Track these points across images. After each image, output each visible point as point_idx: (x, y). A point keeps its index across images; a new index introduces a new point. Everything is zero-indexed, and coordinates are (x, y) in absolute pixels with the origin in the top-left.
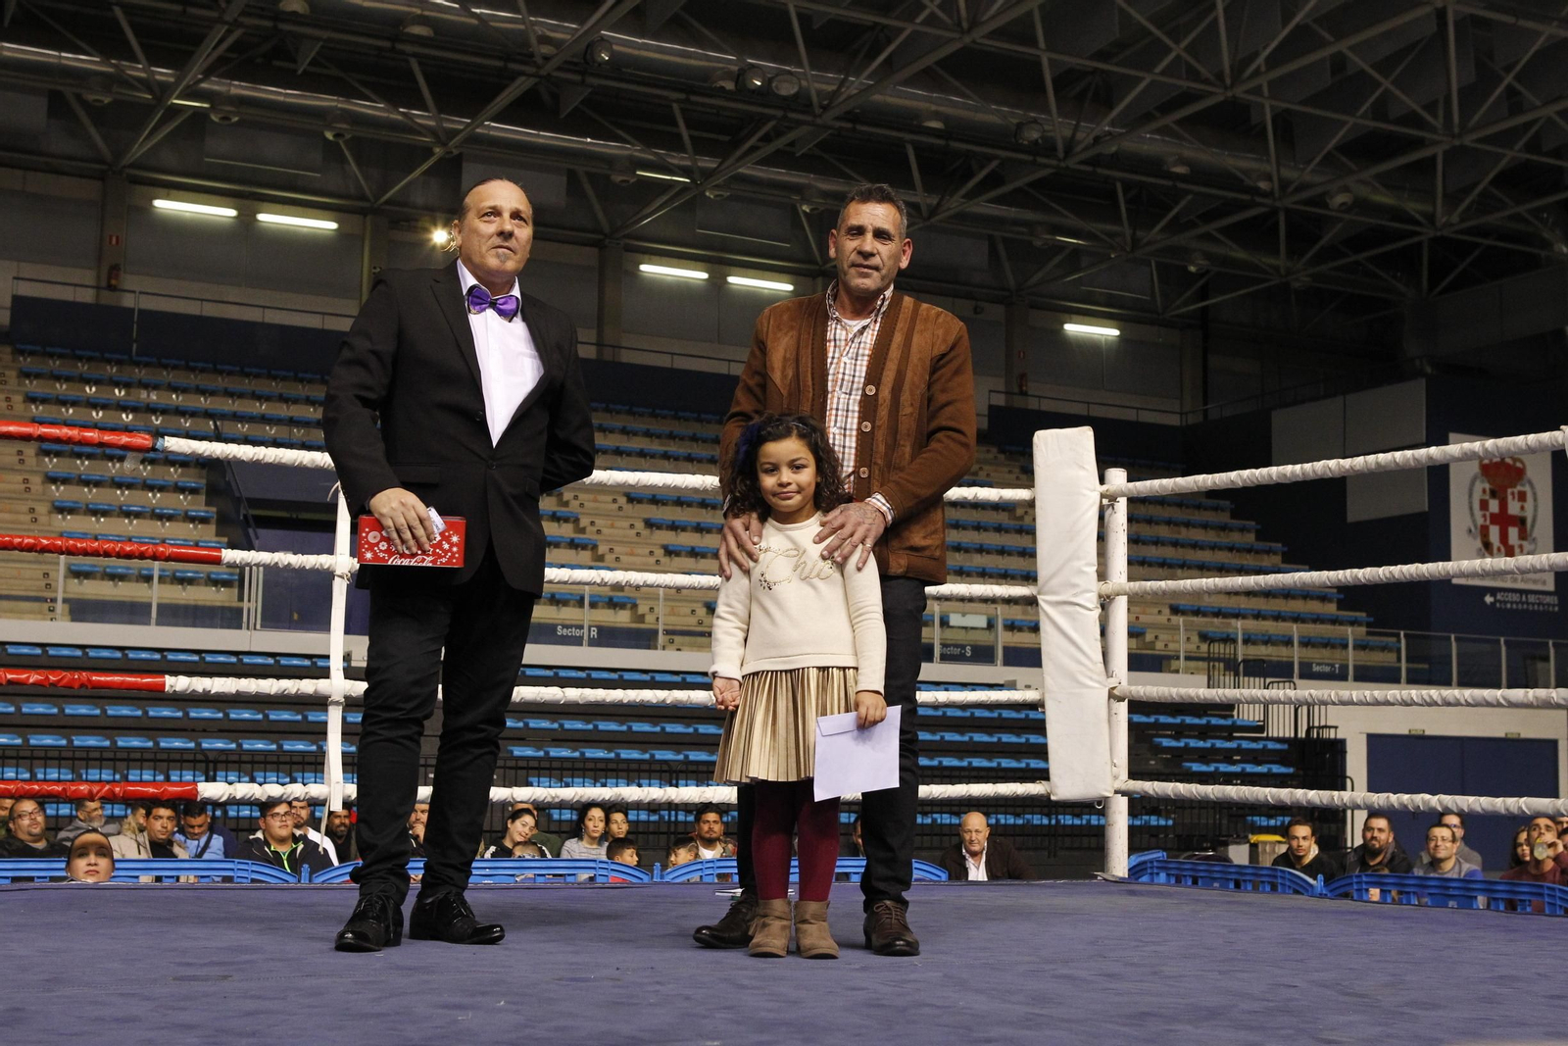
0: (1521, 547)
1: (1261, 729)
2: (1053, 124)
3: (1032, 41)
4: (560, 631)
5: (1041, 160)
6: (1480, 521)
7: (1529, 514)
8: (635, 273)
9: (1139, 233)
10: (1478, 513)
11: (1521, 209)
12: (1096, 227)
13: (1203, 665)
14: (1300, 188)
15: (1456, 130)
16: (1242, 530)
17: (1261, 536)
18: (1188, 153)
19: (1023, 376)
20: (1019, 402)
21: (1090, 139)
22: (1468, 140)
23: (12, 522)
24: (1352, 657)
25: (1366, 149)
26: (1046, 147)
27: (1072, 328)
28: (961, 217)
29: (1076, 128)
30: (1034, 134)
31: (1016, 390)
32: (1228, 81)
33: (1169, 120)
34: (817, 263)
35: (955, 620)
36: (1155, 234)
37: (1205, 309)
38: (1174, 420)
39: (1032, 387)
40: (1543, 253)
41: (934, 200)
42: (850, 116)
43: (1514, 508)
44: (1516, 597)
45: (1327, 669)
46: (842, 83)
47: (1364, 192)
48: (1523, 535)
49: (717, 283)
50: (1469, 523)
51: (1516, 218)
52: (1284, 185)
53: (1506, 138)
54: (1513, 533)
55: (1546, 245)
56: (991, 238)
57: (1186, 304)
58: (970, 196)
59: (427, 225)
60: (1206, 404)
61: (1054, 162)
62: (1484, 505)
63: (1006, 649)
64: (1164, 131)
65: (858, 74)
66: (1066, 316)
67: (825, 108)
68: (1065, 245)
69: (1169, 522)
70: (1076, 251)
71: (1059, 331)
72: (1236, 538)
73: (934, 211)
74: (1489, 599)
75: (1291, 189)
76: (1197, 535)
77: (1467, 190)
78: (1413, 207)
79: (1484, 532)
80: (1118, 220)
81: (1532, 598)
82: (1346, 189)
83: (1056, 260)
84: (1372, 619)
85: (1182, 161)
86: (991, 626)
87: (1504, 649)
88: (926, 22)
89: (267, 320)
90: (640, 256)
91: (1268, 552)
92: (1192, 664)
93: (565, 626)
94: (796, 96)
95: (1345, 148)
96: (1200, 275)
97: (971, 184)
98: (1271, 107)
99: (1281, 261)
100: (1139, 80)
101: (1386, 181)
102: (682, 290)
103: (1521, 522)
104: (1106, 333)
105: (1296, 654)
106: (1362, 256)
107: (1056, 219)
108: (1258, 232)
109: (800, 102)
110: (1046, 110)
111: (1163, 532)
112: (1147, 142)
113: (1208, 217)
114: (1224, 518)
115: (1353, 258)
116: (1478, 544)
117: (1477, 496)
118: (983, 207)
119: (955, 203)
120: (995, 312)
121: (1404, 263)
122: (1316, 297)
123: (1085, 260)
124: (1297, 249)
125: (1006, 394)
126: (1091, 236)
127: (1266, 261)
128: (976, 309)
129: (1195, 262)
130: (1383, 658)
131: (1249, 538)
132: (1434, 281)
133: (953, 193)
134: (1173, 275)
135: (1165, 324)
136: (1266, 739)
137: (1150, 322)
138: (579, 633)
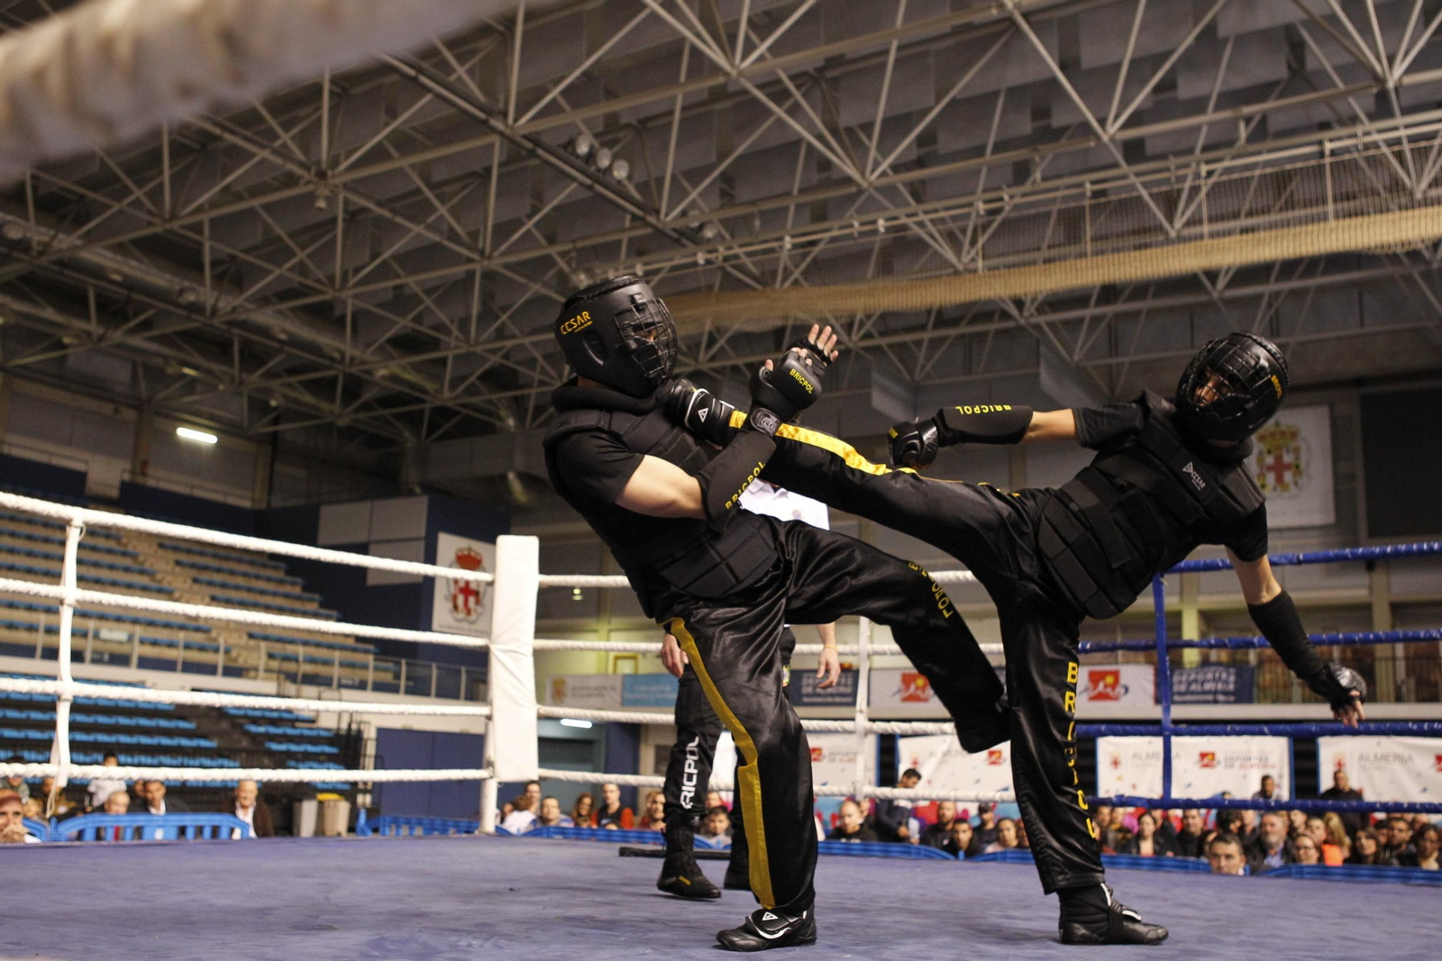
0: (475, 610)
1: (313, 721)
2: (205, 294)
3: (201, 232)
5: (194, 316)
6: (453, 591)
7: (481, 589)
9: (244, 376)
10: (452, 586)
11: (494, 397)
12: (215, 367)
13: (275, 676)
14: (363, 362)
15: (472, 341)
16: (293, 584)
17: (305, 589)
18: (289, 326)
19: (145, 464)
20: (140, 480)
21: (229, 309)
22: (479, 349)
24: (371, 676)
25: (407, 344)
26: (196, 308)
27: (184, 433)
28: (120, 346)
29: (217, 299)
30: (191, 298)
31: (139, 470)
32: (338, 285)
33: (285, 306)
35: (105, 634)
36: (255, 379)
37: (275, 434)
38: (247, 504)
39: (151, 470)
40: (498, 424)
41: (100, 331)
42: (62, 264)
43: (473, 585)
45: (350, 682)
46: (53, 238)
47: (397, 371)
48: (478, 602)
50: (446, 592)
51: (490, 402)
52: (352, 359)
53: (493, 352)
54: (472, 600)
55: (501, 419)
56: (134, 364)
57: (264, 427)
58: (132, 332)
60: (270, 496)
61: (201, 318)
63: (138, 658)
64: (280, 312)
65: (69, 232)
66: (178, 423)
67: (41, 254)
68: (184, 376)
69: (245, 575)
70: (193, 380)
71: (171, 435)
72: (288, 589)
73: (101, 338)
76: (261, 585)
77: (464, 378)
78: (429, 386)
79: (455, 598)
80: (230, 363)
82: (386, 367)
83: (178, 385)
85: (284, 331)
86: (130, 639)
87: (464, 677)
88: (130, 205)
91: (311, 600)
92: (268, 675)
94: (19, 242)
95: (392, 341)
96: (275, 409)
97: (133, 323)
98: (354, 305)
99: (336, 407)
100: (269, 272)
101: (416, 367)
103: (477, 594)
104: (207, 439)
105: (336, 672)
107: (187, 358)
108: (324, 388)
109: (23, 245)
110: (202, 283)
111: (240, 581)
112: (266, 317)
113: (291, 371)
114: (280, 575)
115: (381, 412)
116: (450, 605)
118: (137, 341)
119: (117, 335)
120: (130, 415)
121: (413, 420)
122: (350, 433)
123: (199, 388)
124: (346, 401)
125: (133, 472)
126: (208, 372)
127: (325, 406)
128: (116, 411)
129: (276, 399)
130: (388, 677)
131: (297, 590)
132: (430, 433)
133: (116, 328)
134: (259, 406)
135: (249, 438)
136: (318, 729)
137: (238, 436)
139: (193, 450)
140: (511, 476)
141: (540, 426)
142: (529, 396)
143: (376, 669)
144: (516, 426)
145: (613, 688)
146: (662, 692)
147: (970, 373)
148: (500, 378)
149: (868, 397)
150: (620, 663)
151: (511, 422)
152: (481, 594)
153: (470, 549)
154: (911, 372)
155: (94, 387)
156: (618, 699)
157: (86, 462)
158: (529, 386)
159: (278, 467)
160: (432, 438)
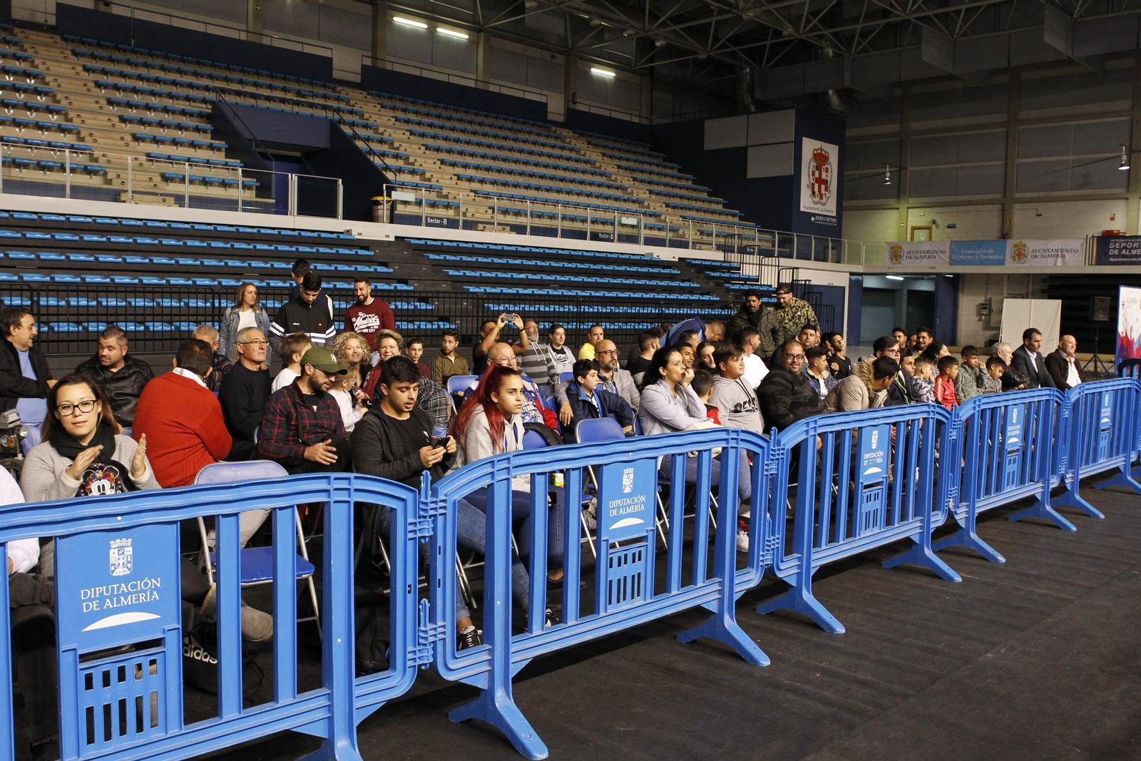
0: (825, 195)
1: (757, 280)
4: (429, 220)
6: (812, 181)
7: (829, 179)
8: (391, 22)
10: (811, 177)
11: (824, 33)
16: (687, 179)
17: (695, 182)
19: (574, 95)
23: (114, 145)
27: (595, 71)
31: (572, 100)
34: (479, 23)
35: (624, 220)
37: (652, 67)
38: (640, 121)
39: (579, 99)
40: (818, 54)
43: (824, 177)
44: (822, 218)
48: (826, 190)
49: (432, 31)
50: (808, 182)
54: (823, 187)
57: (645, 63)
60: (651, 115)
62: (813, 173)
63: (645, 238)
66: (593, 64)
68: (599, 26)
70: (604, 29)
71: (588, 72)
72: (685, 183)
74: (813, 219)
79: (813, 186)
81: (828, 219)
83: (592, 34)
86: (638, 224)
89: (209, 32)
90: (393, 12)
93: (431, 218)
96: (655, 50)
102: (413, 35)
103: (825, 182)
104: (609, 75)
106: (735, 49)
107: (606, 13)
108: (701, 32)
114: (676, 172)
115: (732, 49)
116: (810, 191)
117: (811, 169)
120: (561, 59)
121: (756, 53)
123: (607, 36)
124: (715, 40)
125: (567, 101)
126: (618, 22)
127: (698, 44)
128: (552, 57)
129: (659, 41)
130: (767, 246)
131: (690, 183)
132: (767, 62)
134: (646, 45)
135: (635, 72)
136: (761, 285)
137: (629, 71)
138: (438, 222)
139: (601, 82)
140: (830, 92)
142: (856, 29)
143: (760, 240)
145: (942, 252)
146: (985, 254)
150: (916, 231)
151: (829, 49)
153: (821, 149)
155: (535, 38)
156: (948, 260)
157: (545, 96)
158: (855, 20)
159: (654, 92)
160: (769, 66)
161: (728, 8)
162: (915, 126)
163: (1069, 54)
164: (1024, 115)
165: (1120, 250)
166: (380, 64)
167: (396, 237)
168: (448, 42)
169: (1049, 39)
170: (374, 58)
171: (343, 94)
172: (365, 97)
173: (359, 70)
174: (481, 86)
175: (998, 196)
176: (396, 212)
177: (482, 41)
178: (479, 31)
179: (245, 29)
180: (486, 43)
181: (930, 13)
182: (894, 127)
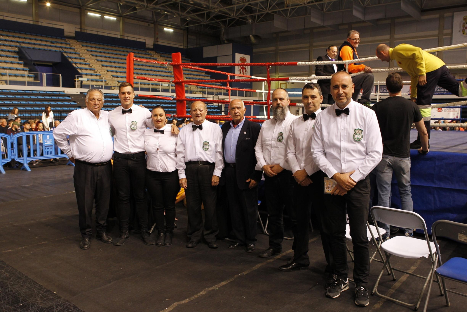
0: (245, 73)
4: (95, 86)
8: (87, 15)
9: (182, 13)
12: (174, 11)
14: (214, 8)
19: (157, 38)
20: (156, 43)
24: (223, 92)
27: (166, 29)
28: (150, 8)
31: (156, 40)
34: (120, 14)
35: (163, 85)
36: (185, 14)
37: (188, 27)
38: (182, 47)
39: (159, 40)
40: (247, 21)
47: (222, 9)
48: (246, 71)
49: (102, 17)
50: (238, 69)
51: (246, 16)
54: (244, 70)
56: (152, 12)
57: (185, 26)
58: (154, 4)
59: (45, 2)
60: (188, 45)
63: (172, 90)
66: (164, 27)
68: (165, 14)
71: (163, 30)
73: (147, 6)
75: (212, 8)
78: (230, 13)
79: (240, 70)
80: (178, 10)
82: (218, 8)
83: (164, 16)
84: (222, 85)
86: (169, 85)
90: (88, 11)
92: (200, 92)
93: (95, 85)
96: (187, 21)
101: (228, 9)
102: (96, 18)
104: (171, 30)
107: (165, 9)
108: (202, 16)
113: (194, 12)
115: (216, 20)
116: (239, 72)
120: (152, 25)
121: (224, 22)
122: (206, 26)
123: (169, 17)
124: (207, 18)
125: (154, 41)
126: (171, 12)
127: (201, 19)
128: (149, 25)
129: (188, 19)
132: (228, 25)
133: (151, 3)
134: (184, 20)
135: (181, 29)
136: (214, 105)
137: (179, 29)
138: (98, 87)
139: (168, 33)
140: (251, 36)
141: (258, 22)
142: (256, 15)
144: (252, 22)
147: (380, 3)
148: (249, 10)
149: (352, 11)
150: (281, 85)
151: (250, 21)
152: (247, 69)
153: (243, 57)
154: (364, 5)
155: (143, 19)
157: (145, 39)
158: (255, 11)
159: (189, 37)
160: (229, 26)
161: (205, 9)
162: (280, 48)
163: (322, 24)
164: (315, 44)
165: (383, 90)
166: (83, 31)
167: (80, 93)
168: (109, 21)
169: (313, 20)
170: (81, 28)
171: (68, 42)
172: (76, 43)
173: (74, 32)
174: (122, 37)
175: (307, 72)
176: (83, 84)
177: (121, 20)
178: (120, 16)
179: (32, 20)
180: (123, 21)
181: (280, 10)
182: (273, 48)
